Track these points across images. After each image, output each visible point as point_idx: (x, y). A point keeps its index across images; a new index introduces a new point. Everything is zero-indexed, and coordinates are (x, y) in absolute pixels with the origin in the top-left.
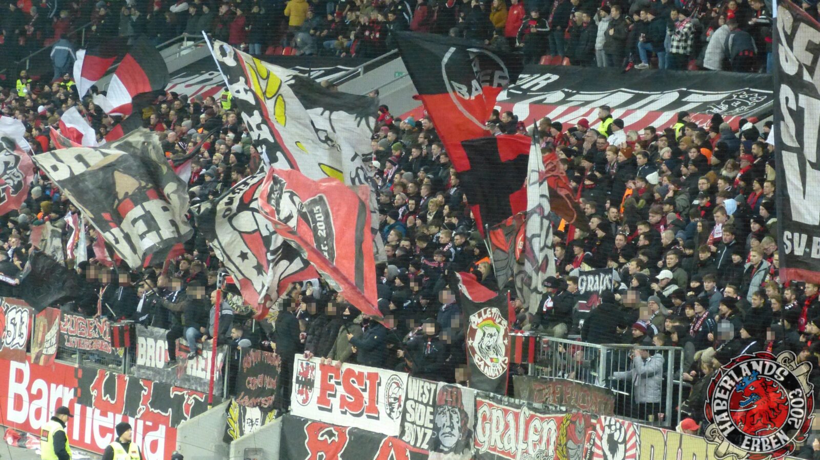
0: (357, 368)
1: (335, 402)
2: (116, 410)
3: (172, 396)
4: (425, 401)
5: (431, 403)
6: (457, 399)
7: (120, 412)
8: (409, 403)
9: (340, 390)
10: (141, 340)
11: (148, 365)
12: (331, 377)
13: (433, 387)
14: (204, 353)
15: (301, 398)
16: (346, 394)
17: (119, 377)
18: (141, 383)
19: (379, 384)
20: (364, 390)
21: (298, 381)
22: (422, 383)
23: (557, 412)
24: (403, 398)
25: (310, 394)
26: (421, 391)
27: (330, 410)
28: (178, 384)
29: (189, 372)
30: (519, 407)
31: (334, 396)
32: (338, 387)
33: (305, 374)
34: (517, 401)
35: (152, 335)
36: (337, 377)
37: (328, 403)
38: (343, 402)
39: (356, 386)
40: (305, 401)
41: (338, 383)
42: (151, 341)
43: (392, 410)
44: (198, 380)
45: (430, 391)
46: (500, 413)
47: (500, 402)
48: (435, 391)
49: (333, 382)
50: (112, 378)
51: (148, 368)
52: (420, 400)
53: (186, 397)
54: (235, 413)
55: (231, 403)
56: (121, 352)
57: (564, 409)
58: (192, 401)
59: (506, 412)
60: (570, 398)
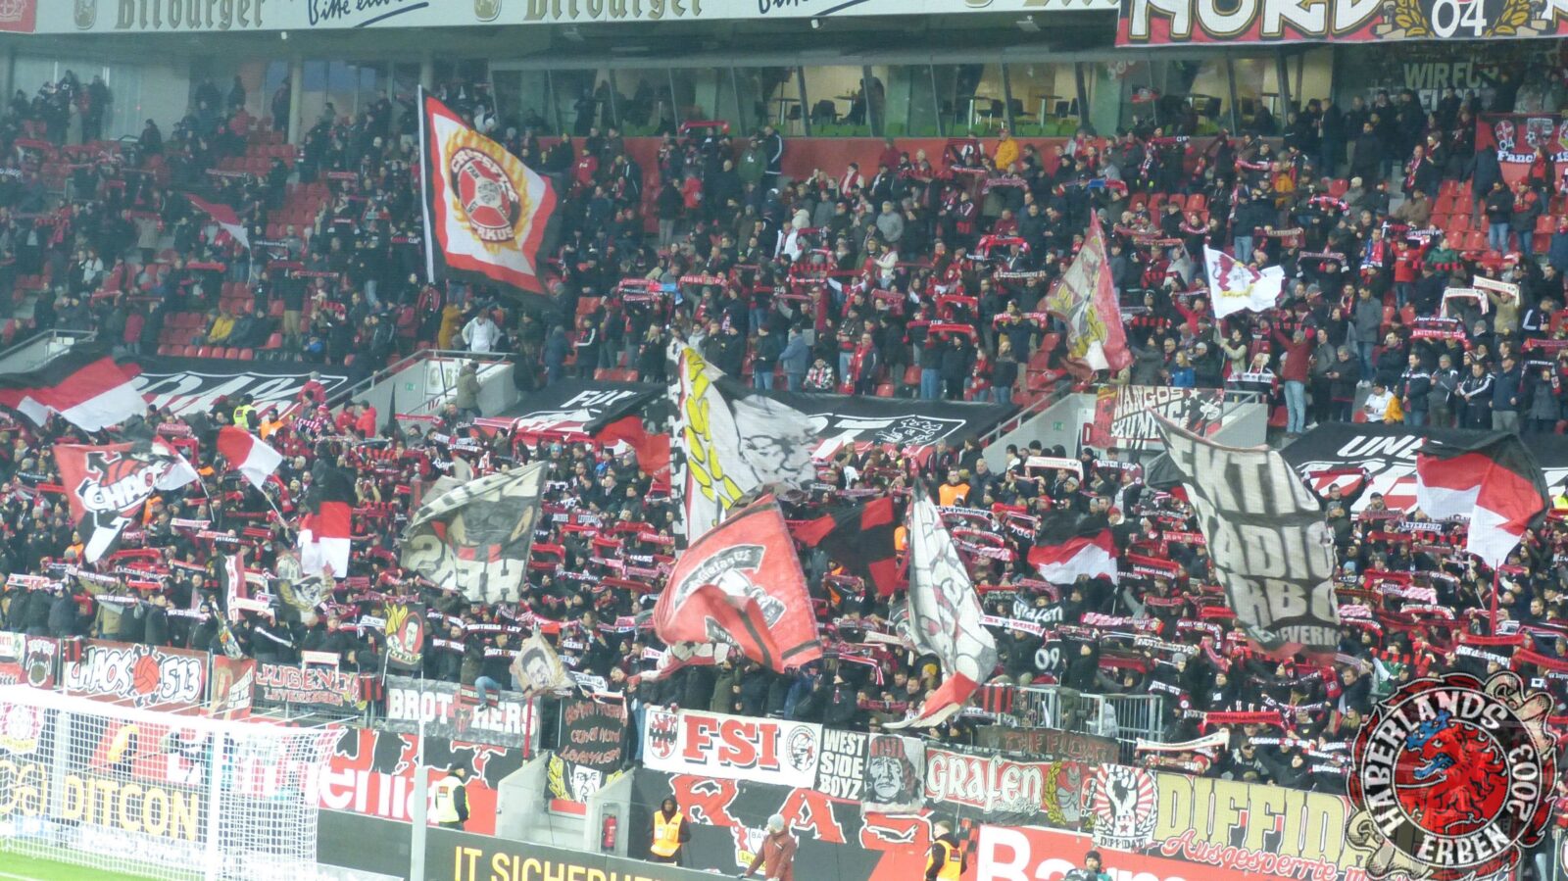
0: (743, 720)
1: (712, 755)
2: (357, 767)
3: (453, 751)
4: (852, 752)
5: (860, 753)
6: (898, 751)
7: (365, 768)
8: (825, 755)
9: (719, 742)
10: (393, 693)
11: (408, 717)
12: (703, 729)
13: (862, 738)
14: (501, 705)
15: (658, 751)
16: (728, 746)
17: (362, 732)
18: (401, 737)
19: (778, 735)
20: (757, 742)
21: (651, 733)
22: (844, 734)
23: (1040, 759)
24: (816, 749)
25: (671, 747)
26: (843, 742)
27: (705, 763)
28: (459, 737)
29: (475, 725)
30: (989, 755)
31: (711, 748)
32: (714, 739)
33: (662, 726)
34: (986, 750)
35: (412, 686)
36: (713, 728)
37: (701, 755)
38: (723, 753)
39: (743, 737)
40: (663, 754)
41: (716, 735)
42: (412, 694)
43: (798, 761)
44: (494, 734)
45: (856, 742)
46: (962, 763)
47: (962, 751)
48: (866, 742)
49: (706, 733)
50: (352, 734)
51: (407, 722)
52: (842, 750)
53: (477, 752)
54: (557, 766)
55: (550, 757)
56: (362, 706)
57: (1051, 757)
58: (486, 756)
59: (969, 761)
60: (1058, 747)
